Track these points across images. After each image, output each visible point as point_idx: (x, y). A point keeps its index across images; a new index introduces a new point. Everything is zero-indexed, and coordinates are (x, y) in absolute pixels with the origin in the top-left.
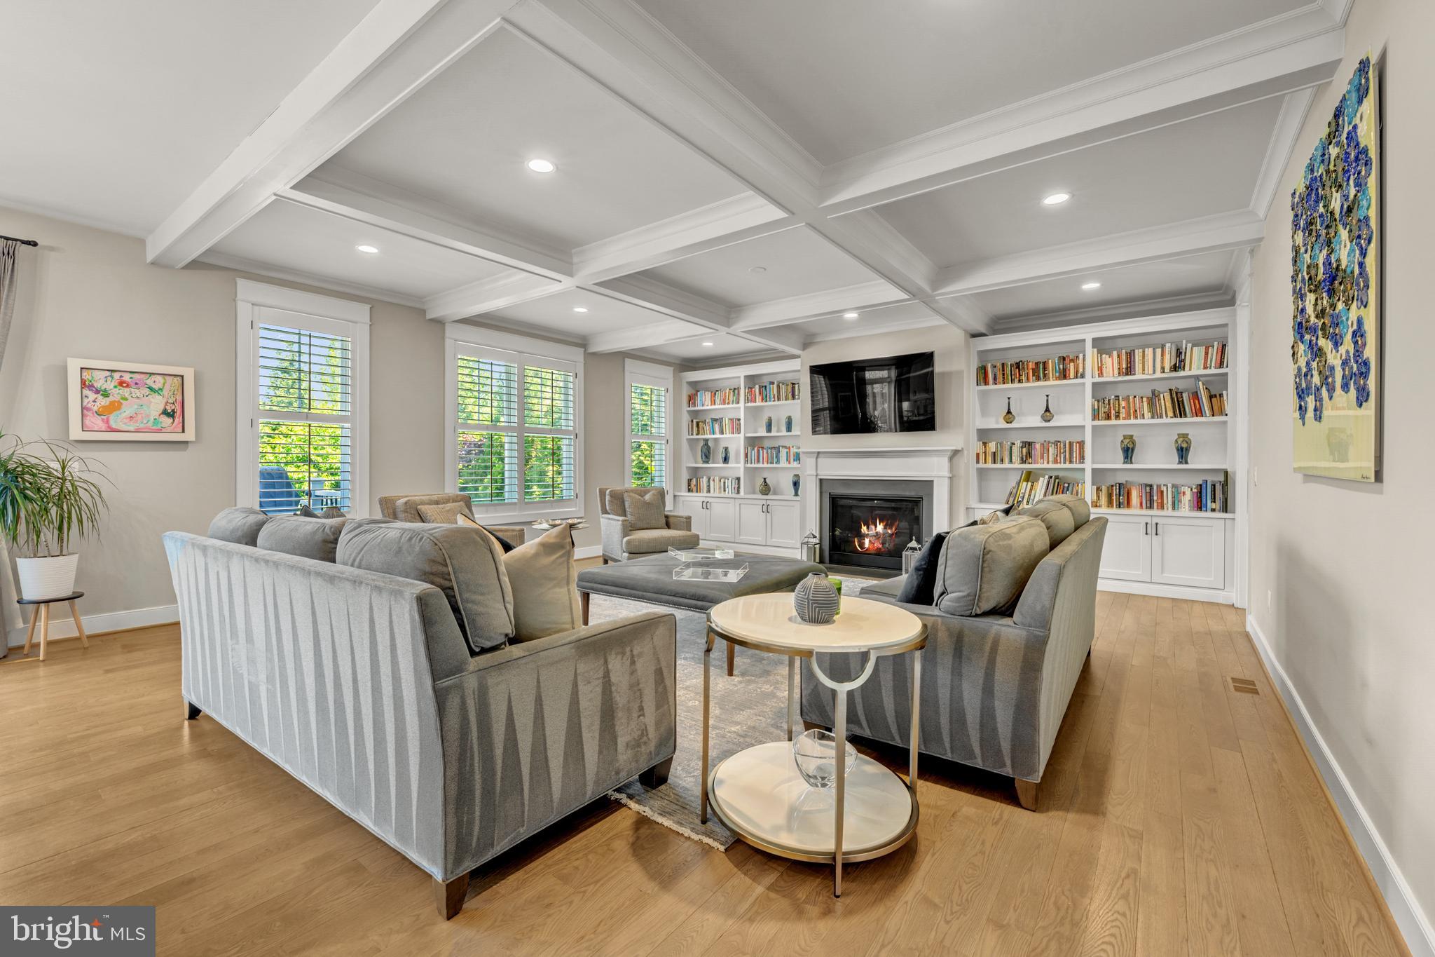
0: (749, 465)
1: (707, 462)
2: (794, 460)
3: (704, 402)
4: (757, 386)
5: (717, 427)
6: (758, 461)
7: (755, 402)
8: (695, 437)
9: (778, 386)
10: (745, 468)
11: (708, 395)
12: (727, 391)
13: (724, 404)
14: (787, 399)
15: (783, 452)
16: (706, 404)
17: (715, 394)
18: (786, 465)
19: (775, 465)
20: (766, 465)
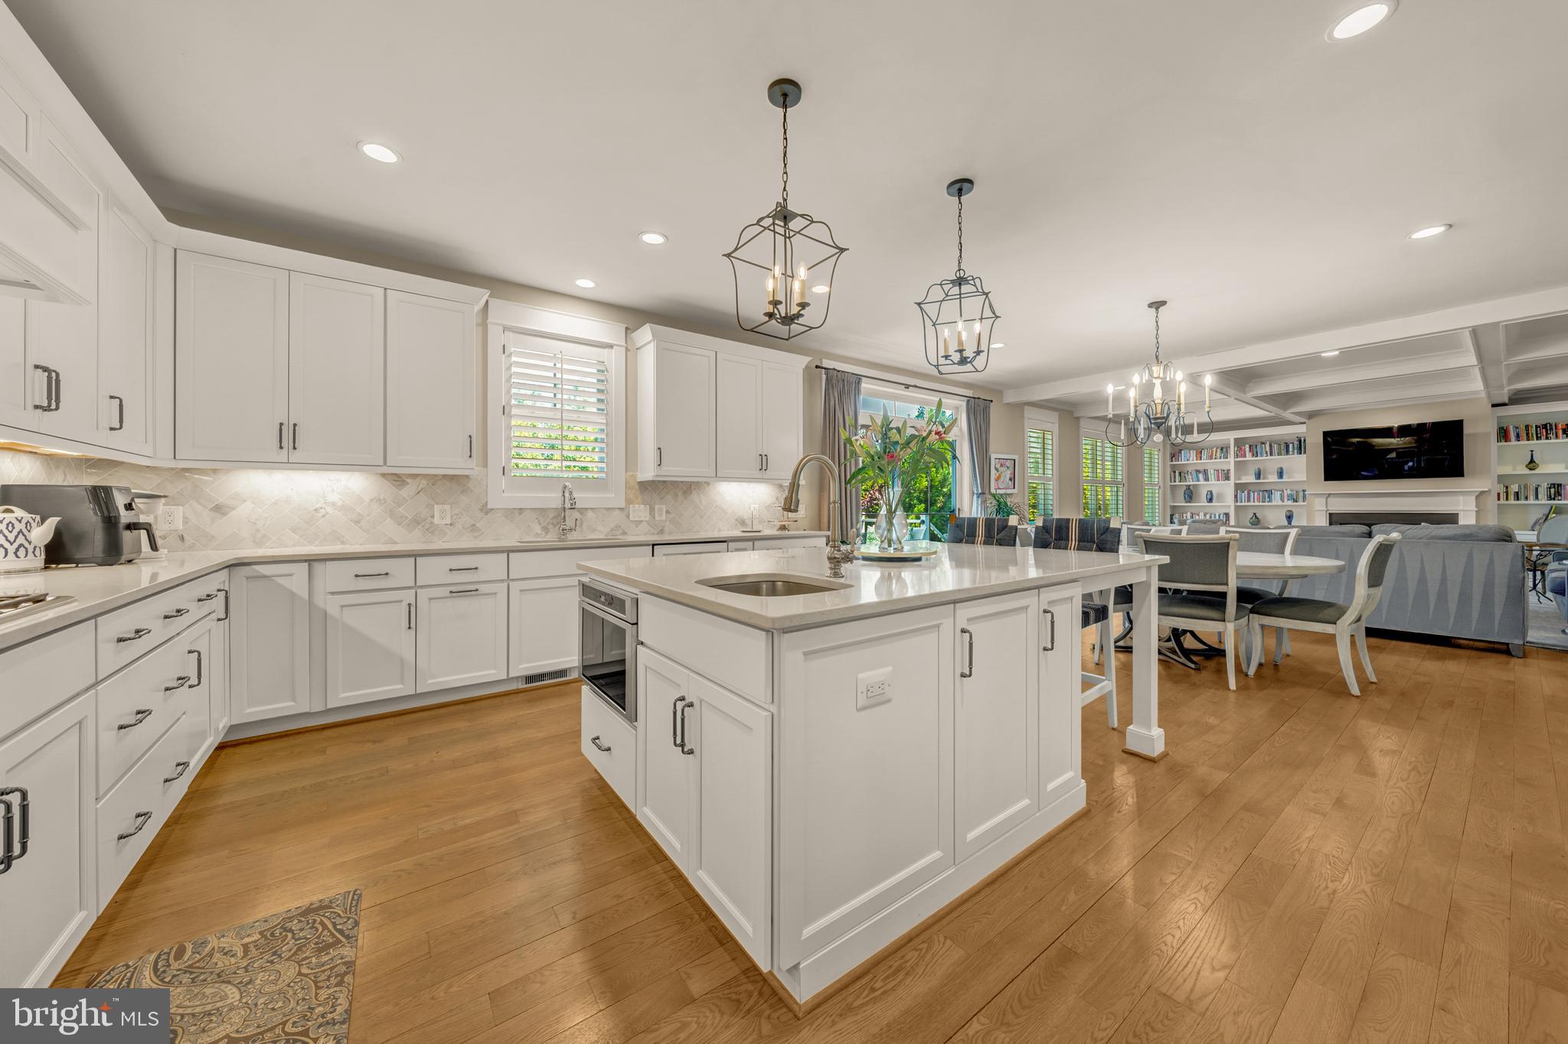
0: (1239, 504)
1: (1190, 502)
2: (1288, 500)
3: (1189, 459)
4: (1247, 446)
5: (1201, 476)
6: (1249, 500)
7: (1245, 456)
8: (1177, 483)
9: (1271, 445)
10: (1235, 506)
11: (1193, 453)
12: (1215, 449)
13: (1212, 459)
14: (1279, 454)
15: (1277, 495)
16: (1191, 459)
17: (1201, 452)
18: (1280, 503)
19: (1267, 504)
20: (1257, 503)
